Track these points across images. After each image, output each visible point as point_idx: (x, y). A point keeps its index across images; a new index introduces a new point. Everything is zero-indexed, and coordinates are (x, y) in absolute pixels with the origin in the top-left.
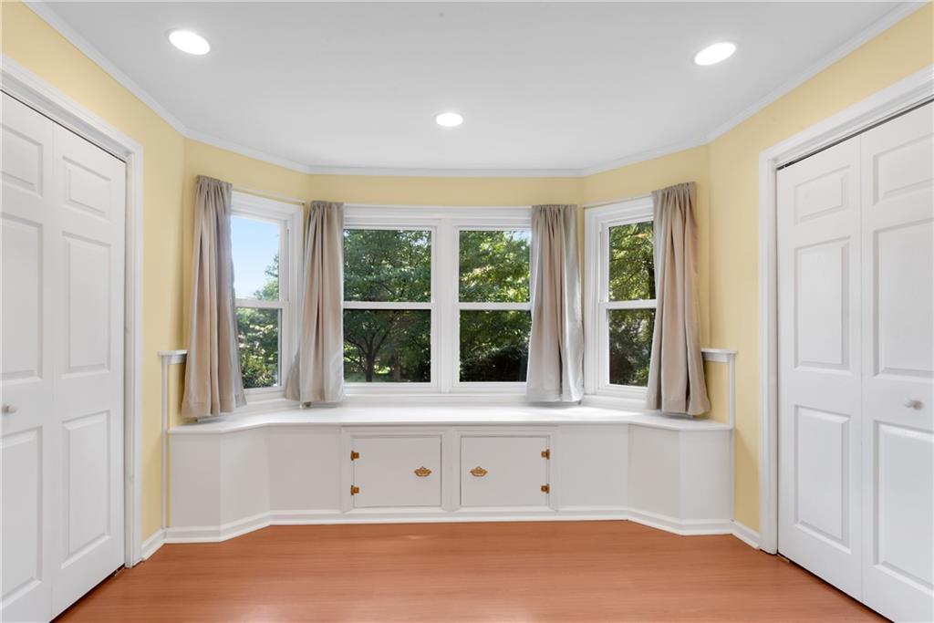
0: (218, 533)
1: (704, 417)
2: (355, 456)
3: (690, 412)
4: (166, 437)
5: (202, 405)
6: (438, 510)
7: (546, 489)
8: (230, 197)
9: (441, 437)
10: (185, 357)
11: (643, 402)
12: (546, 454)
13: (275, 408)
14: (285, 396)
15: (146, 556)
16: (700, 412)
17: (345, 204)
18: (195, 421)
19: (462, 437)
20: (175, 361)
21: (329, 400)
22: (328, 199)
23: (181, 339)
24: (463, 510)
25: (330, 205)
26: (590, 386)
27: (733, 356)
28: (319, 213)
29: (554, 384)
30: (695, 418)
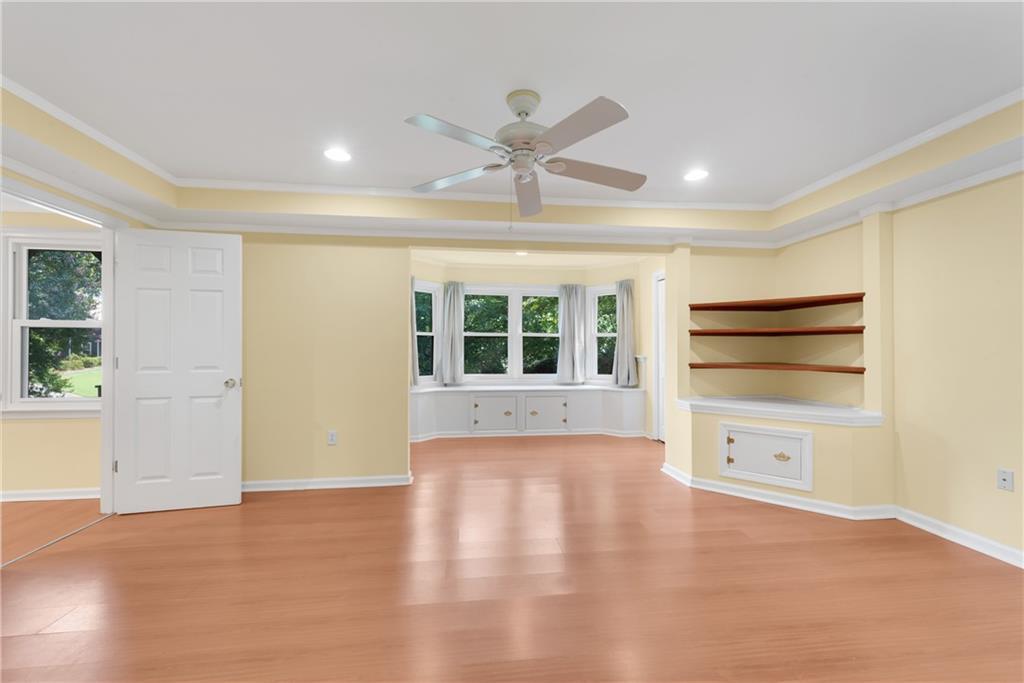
0: (418, 439)
1: (636, 386)
2: (476, 406)
3: (630, 384)
6: (515, 431)
7: (565, 421)
9: (516, 397)
11: (611, 382)
12: (565, 405)
16: (634, 384)
19: (526, 397)
22: (457, 280)
24: (527, 431)
25: (458, 284)
26: (588, 376)
27: (645, 359)
29: (569, 374)
30: (633, 387)
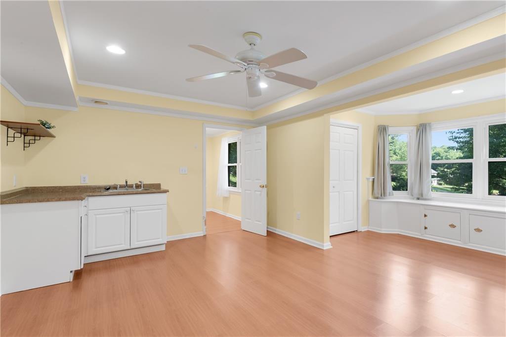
2: (425, 216)
4: (368, 201)
5: (378, 193)
6: (459, 242)
8: (388, 130)
9: (460, 213)
10: (374, 179)
13: (405, 198)
14: (408, 195)
15: (363, 231)
17: (432, 123)
18: (377, 198)
19: (470, 214)
20: (371, 180)
21: (424, 197)
22: (425, 122)
23: (373, 174)
24: (469, 244)
25: (426, 124)
28: (421, 128)
